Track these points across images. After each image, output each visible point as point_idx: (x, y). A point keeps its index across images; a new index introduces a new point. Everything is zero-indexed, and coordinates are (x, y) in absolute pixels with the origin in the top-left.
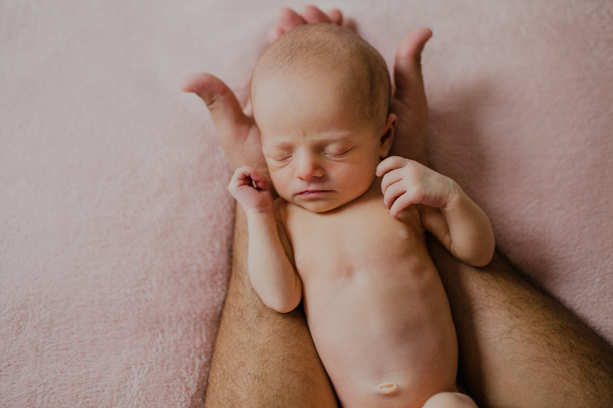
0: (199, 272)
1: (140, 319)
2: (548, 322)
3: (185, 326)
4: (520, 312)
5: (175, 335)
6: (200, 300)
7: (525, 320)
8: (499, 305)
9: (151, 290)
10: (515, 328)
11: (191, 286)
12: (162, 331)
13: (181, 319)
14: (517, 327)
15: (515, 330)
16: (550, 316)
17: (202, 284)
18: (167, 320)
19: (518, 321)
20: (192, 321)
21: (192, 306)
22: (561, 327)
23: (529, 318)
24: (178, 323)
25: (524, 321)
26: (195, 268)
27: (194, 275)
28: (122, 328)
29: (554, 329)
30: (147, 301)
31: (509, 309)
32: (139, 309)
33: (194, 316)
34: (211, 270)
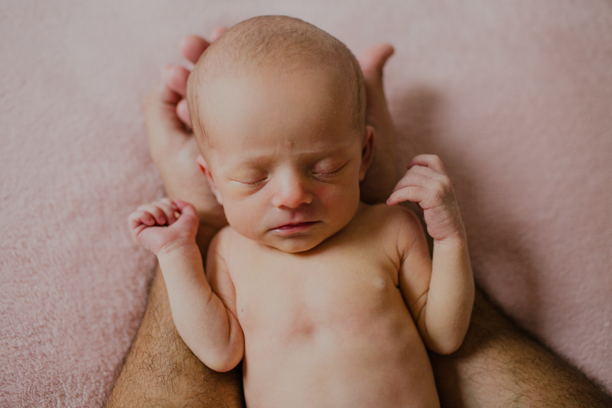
0: (115, 317)
1: (33, 380)
2: (562, 385)
3: (93, 387)
4: (526, 376)
5: (79, 400)
6: (114, 353)
7: (534, 384)
8: (501, 367)
9: (51, 341)
10: (523, 395)
11: (103, 335)
12: (62, 396)
13: (88, 378)
14: (525, 394)
15: (523, 398)
16: (563, 378)
17: (118, 332)
18: (70, 380)
19: (526, 387)
20: (102, 381)
21: (103, 361)
22: (578, 391)
23: (539, 382)
24: (84, 384)
25: (532, 385)
26: (110, 311)
27: (109, 321)
28: (7, 393)
29: (570, 394)
30: (44, 355)
31: (514, 373)
32: (33, 367)
33: (105, 374)
34: (130, 313)
